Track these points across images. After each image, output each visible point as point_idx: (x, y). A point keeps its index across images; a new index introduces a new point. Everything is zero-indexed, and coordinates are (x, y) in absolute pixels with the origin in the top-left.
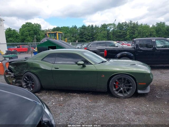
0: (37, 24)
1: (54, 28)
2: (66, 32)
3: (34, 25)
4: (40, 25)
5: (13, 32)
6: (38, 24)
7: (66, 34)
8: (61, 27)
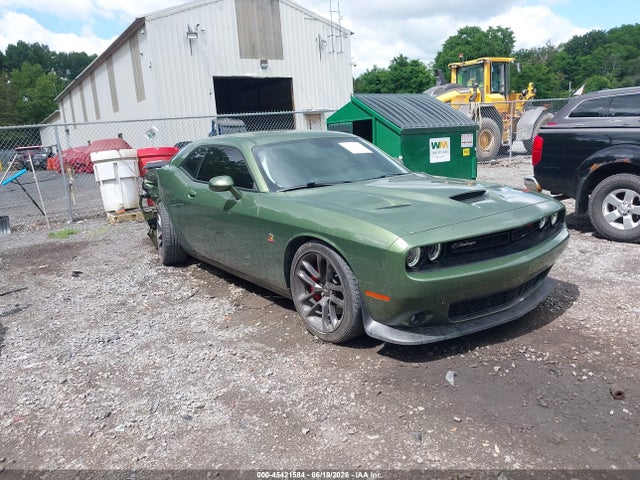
0: (500, 29)
1: (575, 38)
2: (630, 47)
3: (485, 35)
4: (512, 33)
5: (409, 69)
6: (504, 27)
7: (631, 61)
8: (612, 31)
